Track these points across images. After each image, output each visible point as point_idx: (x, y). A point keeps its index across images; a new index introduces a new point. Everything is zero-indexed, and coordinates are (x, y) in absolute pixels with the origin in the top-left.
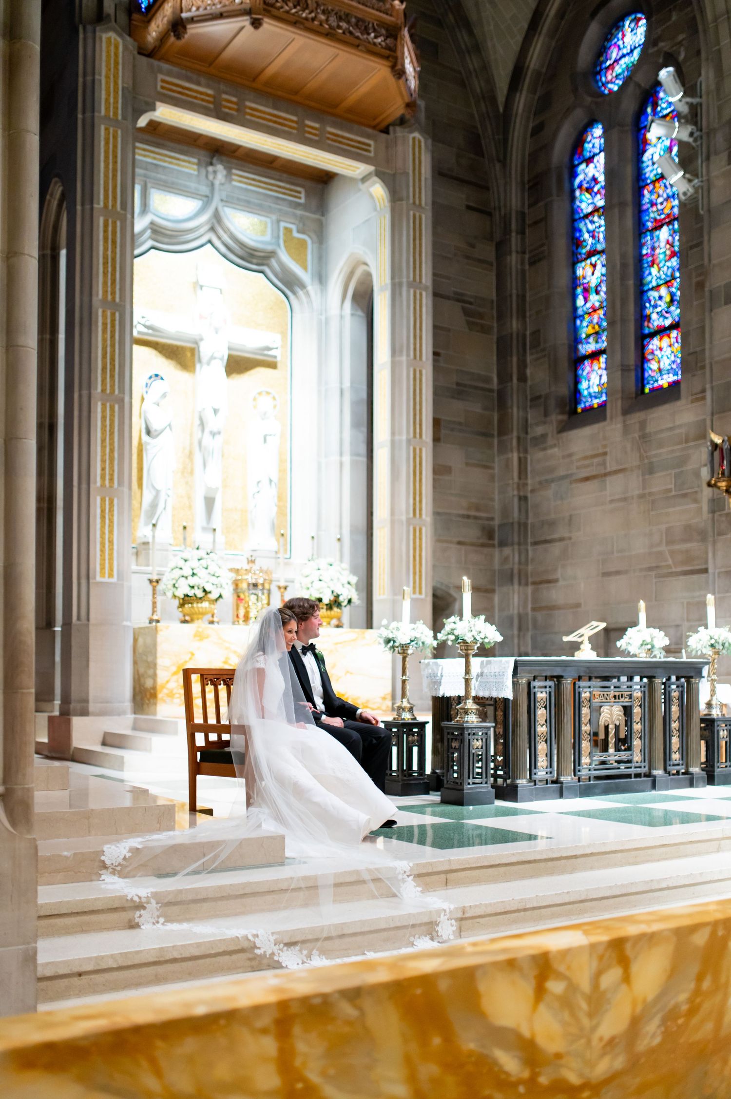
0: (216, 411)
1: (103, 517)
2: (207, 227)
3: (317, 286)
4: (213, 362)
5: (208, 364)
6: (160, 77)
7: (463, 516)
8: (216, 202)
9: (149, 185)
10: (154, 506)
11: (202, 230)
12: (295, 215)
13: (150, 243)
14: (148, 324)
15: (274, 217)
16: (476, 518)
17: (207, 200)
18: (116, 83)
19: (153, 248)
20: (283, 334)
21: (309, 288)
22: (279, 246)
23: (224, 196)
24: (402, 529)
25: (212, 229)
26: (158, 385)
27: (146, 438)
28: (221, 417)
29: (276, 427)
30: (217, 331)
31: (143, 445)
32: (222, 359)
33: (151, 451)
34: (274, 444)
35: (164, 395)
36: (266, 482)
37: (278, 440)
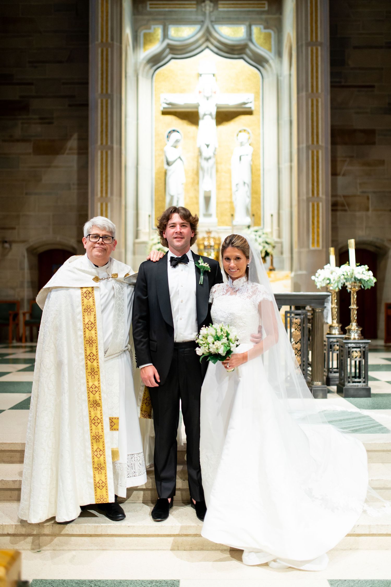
0: (208, 146)
2: (203, 40)
3: (277, 60)
5: (203, 119)
8: (207, 23)
10: (171, 205)
11: (200, 42)
12: (261, 20)
13: (170, 56)
14: (168, 102)
15: (247, 24)
17: (202, 23)
19: (173, 58)
20: (257, 93)
21: (271, 61)
22: (251, 40)
23: (213, 19)
24: (304, 205)
25: (207, 40)
26: (174, 136)
27: (166, 166)
28: (211, 149)
29: (248, 150)
30: (208, 99)
31: (166, 173)
32: (211, 115)
33: (169, 173)
34: (247, 160)
35: (177, 141)
36: (241, 184)
37: (249, 158)
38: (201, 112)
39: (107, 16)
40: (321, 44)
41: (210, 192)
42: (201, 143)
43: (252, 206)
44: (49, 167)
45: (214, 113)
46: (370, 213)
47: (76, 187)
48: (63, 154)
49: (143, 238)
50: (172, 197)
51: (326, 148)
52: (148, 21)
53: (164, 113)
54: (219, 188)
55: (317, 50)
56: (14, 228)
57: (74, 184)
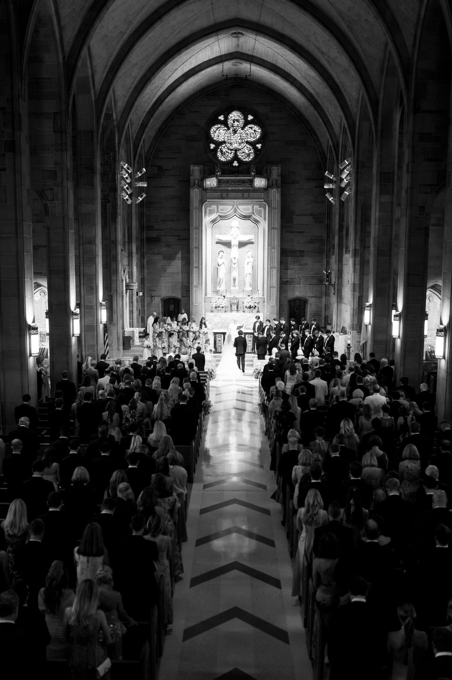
0: (235, 258)
1: (195, 292)
2: (233, 212)
3: (264, 221)
4: (234, 247)
6: (208, 194)
7: (312, 277)
8: (235, 206)
9: (218, 205)
10: (220, 282)
11: (232, 213)
12: (258, 204)
13: (220, 219)
14: (218, 239)
15: (252, 206)
16: (316, 277)
17: (233, 205)
18: (197, 200)
20: (256, 235)
21: (261, 222)
22: (253, 213)
23: (238, 203)
24: (269, 289)
25: (235, 212)
26: (221, 253)
27: (218, 266)
28: (236, 259)
29: (251, 260)
30: (235, 239)
31: (218, 268)
32: (236, 245)
33: (219, 269)
34: (251, 264)
35: (222, 256)
36: (248, 274)
37: (252, 263)
38: (232, 244)
39: (197, 217)
40: (277, 229)
41: (236, 277)
42: (232, 257)
43: (252, 282)
44: (169, 265)
45: (237, 244)
46: (301, 285)
47: (181, 274)
48: (175, 260)
49: (208, 296)
50: (220, 279)
51: (278, 268)
52: (211, 204)
53: (217, 243)
54: (239, 275)
55: (275, 230)
56: (155, 291)
57: (180, 273)
